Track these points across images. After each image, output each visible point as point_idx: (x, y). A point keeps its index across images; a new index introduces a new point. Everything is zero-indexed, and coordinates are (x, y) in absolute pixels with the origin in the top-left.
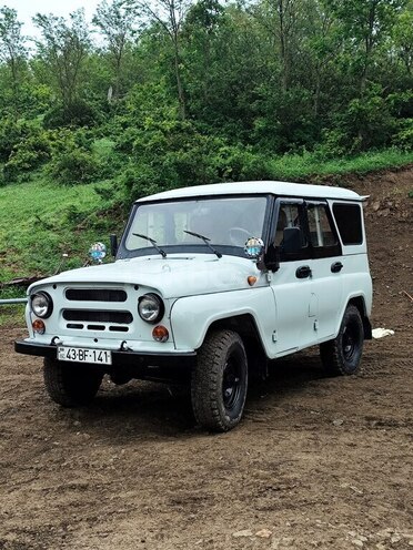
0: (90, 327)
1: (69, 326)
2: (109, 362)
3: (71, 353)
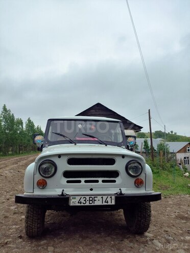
0: (86, 182)
1: (68, 182)
2: (113, 203)
3: (82, 200)
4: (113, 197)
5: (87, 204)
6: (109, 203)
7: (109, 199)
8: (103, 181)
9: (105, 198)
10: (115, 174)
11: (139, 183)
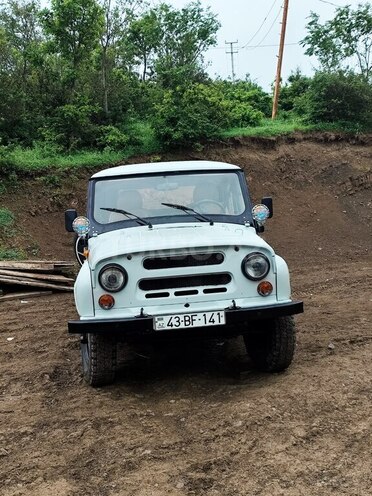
0: (177, 294)
1: (148, 296)
2: (223, 322)
3: (174, 321)
4: (222, 313)
5: (182, 326)
6: (217, 323)
7: (216, 317)
8: (206, 291)
9: (209, 315)
10: (225, 278)
11: (265, 290)
